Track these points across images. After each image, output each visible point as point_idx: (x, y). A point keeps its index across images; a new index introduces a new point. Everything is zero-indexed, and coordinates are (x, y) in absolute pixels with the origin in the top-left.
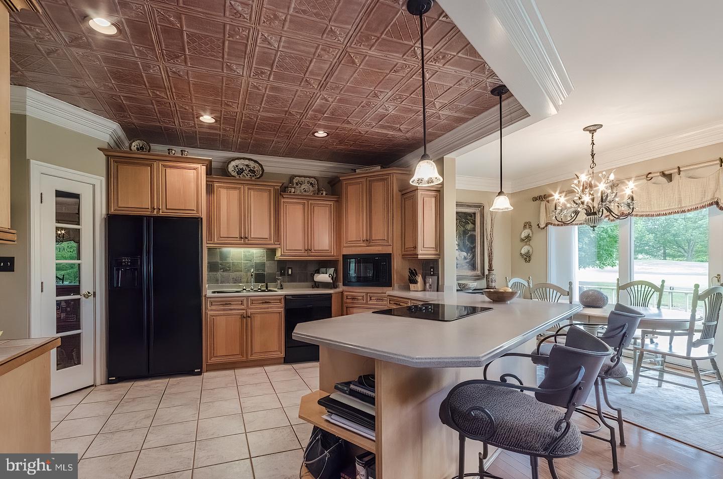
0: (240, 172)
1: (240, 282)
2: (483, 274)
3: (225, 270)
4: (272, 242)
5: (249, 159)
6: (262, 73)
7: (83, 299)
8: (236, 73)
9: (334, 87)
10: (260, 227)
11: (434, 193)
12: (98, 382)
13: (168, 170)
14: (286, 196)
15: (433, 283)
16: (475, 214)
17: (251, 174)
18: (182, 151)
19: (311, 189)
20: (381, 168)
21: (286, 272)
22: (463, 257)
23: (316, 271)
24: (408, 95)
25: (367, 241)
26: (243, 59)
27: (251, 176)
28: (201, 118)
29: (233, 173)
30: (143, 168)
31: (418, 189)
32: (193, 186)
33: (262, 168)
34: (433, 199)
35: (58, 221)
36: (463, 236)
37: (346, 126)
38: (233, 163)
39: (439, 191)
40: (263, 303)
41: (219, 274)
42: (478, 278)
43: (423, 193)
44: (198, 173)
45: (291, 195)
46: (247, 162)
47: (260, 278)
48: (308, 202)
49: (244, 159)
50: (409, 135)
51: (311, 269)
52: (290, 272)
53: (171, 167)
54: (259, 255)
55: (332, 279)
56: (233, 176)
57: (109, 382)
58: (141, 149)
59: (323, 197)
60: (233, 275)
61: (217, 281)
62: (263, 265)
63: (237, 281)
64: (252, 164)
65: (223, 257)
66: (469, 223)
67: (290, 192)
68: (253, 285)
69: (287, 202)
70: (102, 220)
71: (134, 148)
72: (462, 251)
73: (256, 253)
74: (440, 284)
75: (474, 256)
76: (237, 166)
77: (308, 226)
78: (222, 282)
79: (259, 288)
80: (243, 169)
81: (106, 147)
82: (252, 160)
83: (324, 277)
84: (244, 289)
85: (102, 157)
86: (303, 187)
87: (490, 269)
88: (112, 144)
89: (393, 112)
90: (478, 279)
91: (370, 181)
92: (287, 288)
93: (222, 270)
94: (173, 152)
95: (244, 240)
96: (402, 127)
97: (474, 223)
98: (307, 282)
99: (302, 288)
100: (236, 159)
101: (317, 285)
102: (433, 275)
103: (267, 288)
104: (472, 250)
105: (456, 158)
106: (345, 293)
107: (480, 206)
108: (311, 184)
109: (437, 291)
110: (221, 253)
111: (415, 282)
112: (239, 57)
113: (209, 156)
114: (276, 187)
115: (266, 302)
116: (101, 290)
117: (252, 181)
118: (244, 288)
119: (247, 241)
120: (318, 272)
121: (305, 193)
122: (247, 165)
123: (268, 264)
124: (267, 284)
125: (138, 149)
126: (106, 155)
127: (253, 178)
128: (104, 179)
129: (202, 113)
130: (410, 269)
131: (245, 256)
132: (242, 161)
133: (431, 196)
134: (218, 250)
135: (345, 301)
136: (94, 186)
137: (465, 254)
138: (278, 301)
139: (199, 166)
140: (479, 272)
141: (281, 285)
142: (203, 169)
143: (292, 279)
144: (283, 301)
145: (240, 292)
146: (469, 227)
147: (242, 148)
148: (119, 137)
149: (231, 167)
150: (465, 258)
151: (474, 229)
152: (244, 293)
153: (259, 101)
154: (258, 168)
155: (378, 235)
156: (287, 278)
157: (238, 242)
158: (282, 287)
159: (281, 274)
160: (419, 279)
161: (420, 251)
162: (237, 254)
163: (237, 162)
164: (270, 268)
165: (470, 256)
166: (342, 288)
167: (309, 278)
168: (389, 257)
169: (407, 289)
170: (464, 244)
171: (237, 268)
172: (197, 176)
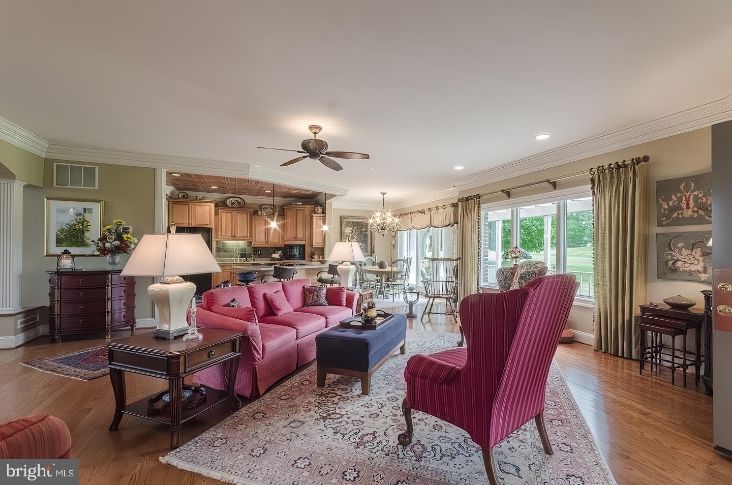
0: (233, 204)
1: (233, 257)
3: (225, 252)
4: (248, 238)
5: (238, 198)
10: (242, 230)
11: (322, 218)
13: (196, 207)
14: (256, 216)
17: (238, 205)
19: (271, 211)
21: (258, 253)
29: (229, 205)
30: (185, 206)
31: (313, 216)
32: (208, 214)
33: (245, 202)
38: (229, 200)
39: (325, 217)
41: (222, 253)
43: (316, 217)
46: (236, 199)
47: (243, 256)
49: (235, 197)
51: (271, 251)
53: (197, 205)
55: (280, 255)
58: (184, 197)
60: (228, 254)
61: (221, 256)
62: (245, 249)
63: (231, 257)
64: (239, 200)
65: (224, 245)
67: (259, 214)
68: (239, 258)
69: (257, 219)
71: (180, 196)
73: (242, 244)
75: (367, 245)
76: (231, 201)
77: (267, 230)
78: (223, 257)
79: (242, 260)
80: (234, 202)
81: (168, 197)
83: (275, 255)
86: (267, 210)
88: (171, 195)
91: (297, 209)
92: (257, 260)
94: (199, 197)
95: (234, 237)
97: (367, 227)
98: (268, 258)
99: (266, 260)
101: (274, 259)
102: (323, 255)
103: (247, 261)
104: (365, 242)
108: (272, 208)
110: (223, 243)
111: (314, 258)
114: (251, 211)
117: (239, 208)
118: (235, 260)
120: (274, 253)
122: (237, 201)
123: (248, 248)
124: (246, 258)
125: (182, 196)
130: (311, 252)
131: (235, 244)
132: (234, 199)
134: (221, 242)
139: (211, 204)
142: (213, 205)
143: (261, 256)
146: (364, 229)
147: (233, 193)
149: (228, 202)
151: (367, 231)
154: (242, 201)
155: (300, 235)
156: (257, 256)
157: (231, 238)
158: (254, 260)
159: (255, 254)
160: (316, 257)
161: (314, 244)
162: (231, 244)
163: (231, 199)
164: (249, 251)
165: (364, 245)
166: (285, 261)
167: (269, 256)
168: (304, 246)
169: (312, 261)
170: (360, 239)
171: (231, 251)
172: (210, 209)
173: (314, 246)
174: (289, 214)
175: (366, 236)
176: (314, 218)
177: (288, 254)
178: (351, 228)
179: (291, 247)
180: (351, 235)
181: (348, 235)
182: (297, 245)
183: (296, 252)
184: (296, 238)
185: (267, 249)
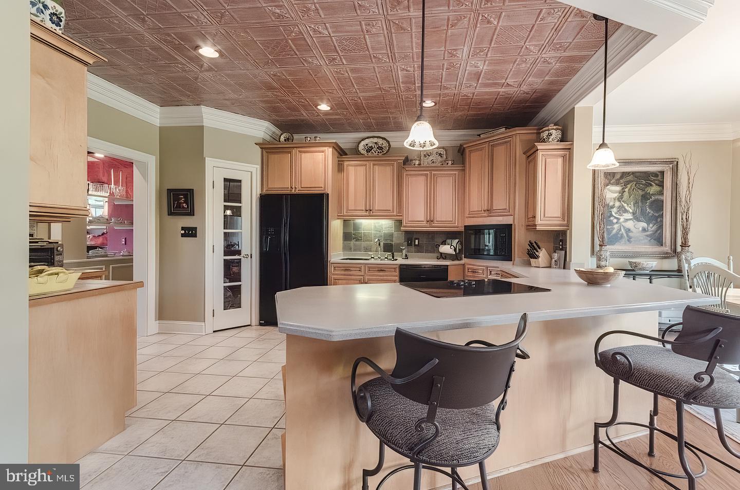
0: (369, 150)
1: (371, 251)
2: (675, 251)
3: (357, 240)
4: (395, 213)
5: (378, 137)
6: (334, 59)
7: (243, 259)
8: (315, 65)
9: (403, 56)
10: (384, 197)
11: (562, 152)
12: (253, 324)
13: (303, 155)
14: (409, 169)
15: (559, 258)
16: (662, 173)
17: (379, 150)
18: (315, 137)
19: (440, 159)
20: (506, 130)
21: (413, 243)
22: (641, 229)
23: (443, 242)
24: (488, 46)
25: (488, 211)
26: (311, 52)
27: (378, 152)
28: (319, 107)
29: (363, 152)
31: (538, 150)
32: (321, 166)
33: (389, 145)
34: (560, 160)
35: (225, 201)
36: (642, 202)
37: (446, 91)
38: (363, 143)
39: (570, 149)
40: (378, 271)
41: (353, 243)
42: (665, 256)
43: (544, 153)
44: (325, 155)
45: (415, 167)
46: (375, 140)
47: (389, 248)
48: (431, 173)
49: (374, 137)
50: (524, 88)
51: (439, 240)
52: (417, 243)
53: (305, 152)
54: (388, 226)
55: (455, 250)
56: (362, 154)
57: (261, 324)
58: (287, 140)
59: (449, 167)
60: (364, 244)
61: (350, 249)
62: (391, 235)
63: (367, 249)
64: (380, 141)
65: (356, 227)
66: (651, 185)
67: (415, 164)
68: (381, 253)
69: (410, 175)
70: (257, 200)
71: (282, 138)
72: (639, 220)
73: (385, 225)
74: (568, 260)
75: (661, 227)
76: (367, 145)
77: (430, 197)
78: (355, 250)
79: (386, 256)
80: (372, 147)
81: (261, 141)
82: (380, 137)
83: (446, 249)
84: (372, 258)
85: (258, 150)
86: (431, 158)
87: (685, 245)
88: (268, 138)
89: (485, 68)
90: (665, 258)
91: (491, 145)
92: (412, 257)
93: (355, 240)
94: (309, 139)
95: (370, 213)
96: (510, 81)
97: (661, 184)
98: (434, 253)
99: (429, 258)
100: (366, 139)
101: (443, 256)
102: (562, 249)
103: (393, 257)
104: (658, 219)
105: (594, 106)
106: (467, 266)
107: (671, 162)
108: (440, 155)
109: (564, 268)
110: (354, 224)
111: (536, 257)
112: (307, 51)
113: (334, 139)
114: (399, 161)
115: (381, 270)
116: (256, 252)
117: (380, 157)
118: (373, 256)
119: (371, 213)
120: (444, 243)
121: (433, 165)
122: (376, 143)
123: (396, 234)
124: (393, 254)
125: (285, 140)
126: (261, 148)
127: (380, 154)
128: (259, 167)
129: (320, 103)
130: (530, 242)
131: (375, 227)
132: (371, 140)
133: (557, 156)
134: (352, 222)
135: (466, 274)
136: (251, 172)
137: (645, 225)
138: (393, 270)
139: (326, 149)
140: (667, 248)
141: (406, 255)
142: (329, 151)
143: (419, 249)
144: (398, 270)
145: (368, 260)
146: (654, 189)
147: (369, 128)
148: (274, 133)
149: (361, 147)
150: (644, 230)
151: (661, 193)
152: (372, 261)
153: (350, 84)
154: (385, 144)
155: (500, 203)
156: (413, 248)
157: (365, 214)
158: (406, 257)
159: (409, 245)
160: (542, 254)
161: (538, 221)
162: (367, 225)
163: (367, 141)
164: (398, 239)
165: (652, 228)
166: (465, 261)
167: (434, 249)
168: (509, 228)
169: (529, 264)
170: (643, 212)
171: (367, 238)
172: (325, 158)
173: (538, 228)
174: (475, 160)
175: (658, 206)
176: (540, 153)
177: (473, 247)
178: (618, 188)
179: (478, 231)
180: (617, 204)
181: (611, 204)
182: (490, 227)
183: (489, 241)
184: (489, 211)
185: (430, 236)
